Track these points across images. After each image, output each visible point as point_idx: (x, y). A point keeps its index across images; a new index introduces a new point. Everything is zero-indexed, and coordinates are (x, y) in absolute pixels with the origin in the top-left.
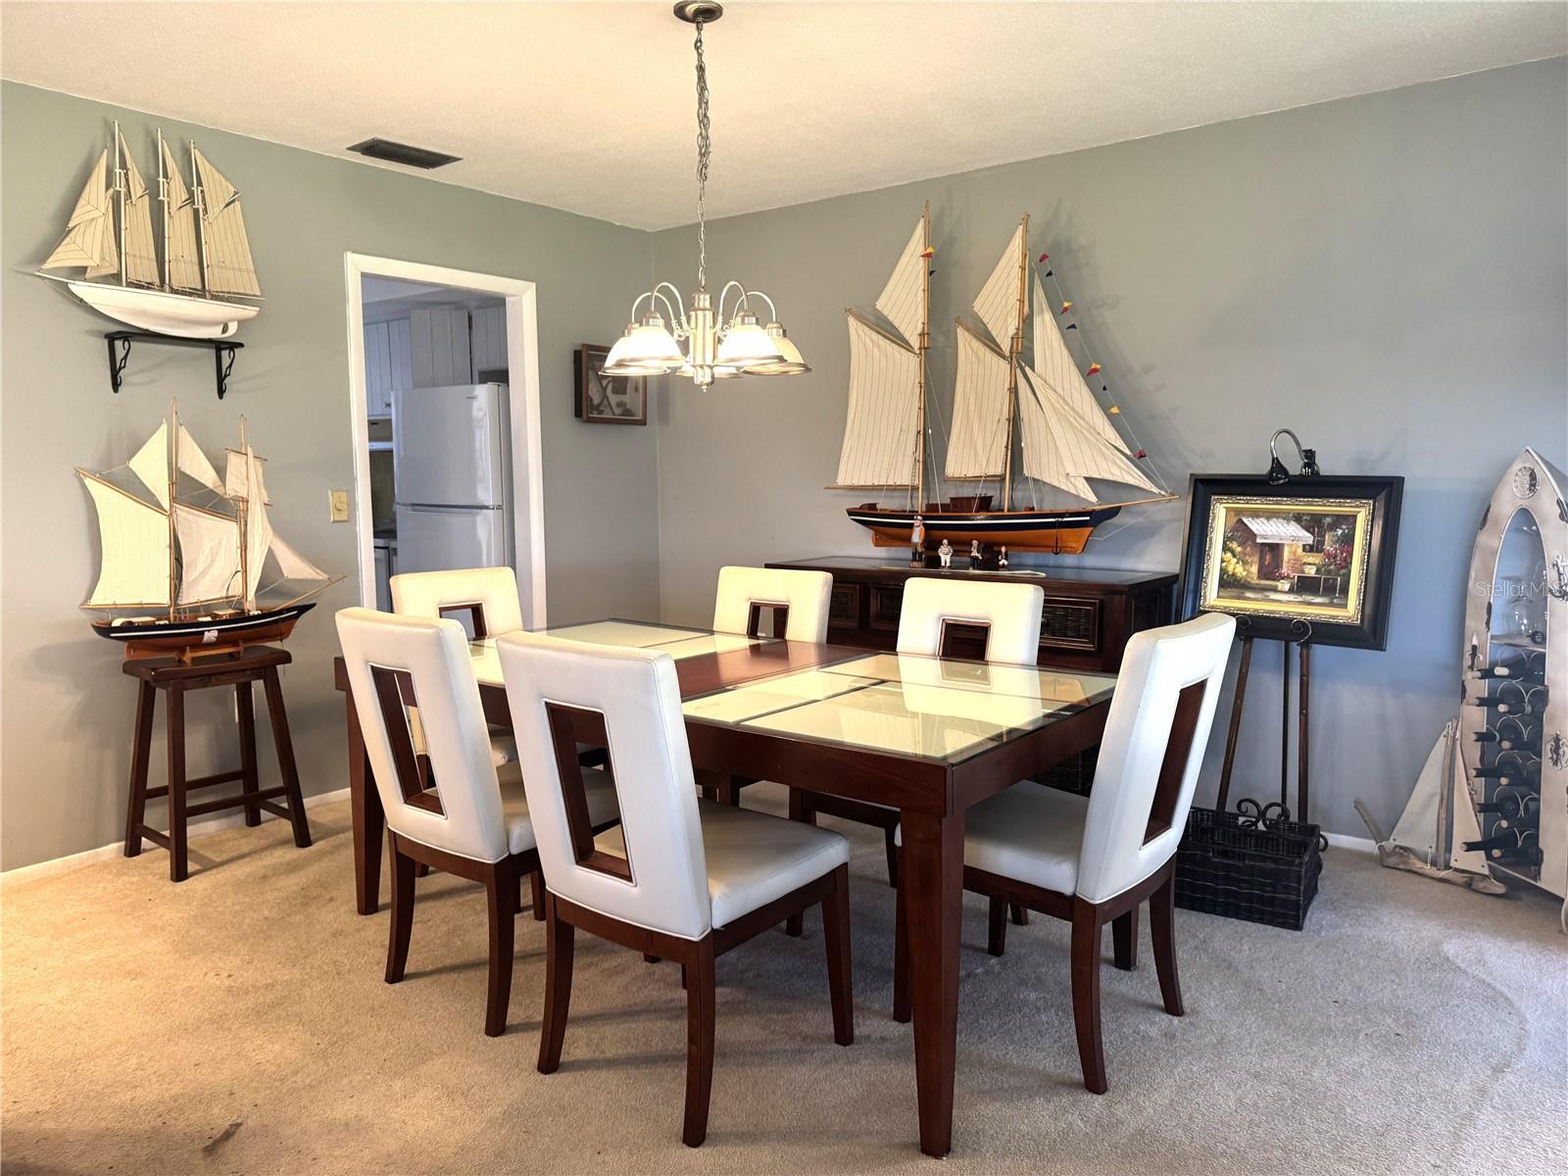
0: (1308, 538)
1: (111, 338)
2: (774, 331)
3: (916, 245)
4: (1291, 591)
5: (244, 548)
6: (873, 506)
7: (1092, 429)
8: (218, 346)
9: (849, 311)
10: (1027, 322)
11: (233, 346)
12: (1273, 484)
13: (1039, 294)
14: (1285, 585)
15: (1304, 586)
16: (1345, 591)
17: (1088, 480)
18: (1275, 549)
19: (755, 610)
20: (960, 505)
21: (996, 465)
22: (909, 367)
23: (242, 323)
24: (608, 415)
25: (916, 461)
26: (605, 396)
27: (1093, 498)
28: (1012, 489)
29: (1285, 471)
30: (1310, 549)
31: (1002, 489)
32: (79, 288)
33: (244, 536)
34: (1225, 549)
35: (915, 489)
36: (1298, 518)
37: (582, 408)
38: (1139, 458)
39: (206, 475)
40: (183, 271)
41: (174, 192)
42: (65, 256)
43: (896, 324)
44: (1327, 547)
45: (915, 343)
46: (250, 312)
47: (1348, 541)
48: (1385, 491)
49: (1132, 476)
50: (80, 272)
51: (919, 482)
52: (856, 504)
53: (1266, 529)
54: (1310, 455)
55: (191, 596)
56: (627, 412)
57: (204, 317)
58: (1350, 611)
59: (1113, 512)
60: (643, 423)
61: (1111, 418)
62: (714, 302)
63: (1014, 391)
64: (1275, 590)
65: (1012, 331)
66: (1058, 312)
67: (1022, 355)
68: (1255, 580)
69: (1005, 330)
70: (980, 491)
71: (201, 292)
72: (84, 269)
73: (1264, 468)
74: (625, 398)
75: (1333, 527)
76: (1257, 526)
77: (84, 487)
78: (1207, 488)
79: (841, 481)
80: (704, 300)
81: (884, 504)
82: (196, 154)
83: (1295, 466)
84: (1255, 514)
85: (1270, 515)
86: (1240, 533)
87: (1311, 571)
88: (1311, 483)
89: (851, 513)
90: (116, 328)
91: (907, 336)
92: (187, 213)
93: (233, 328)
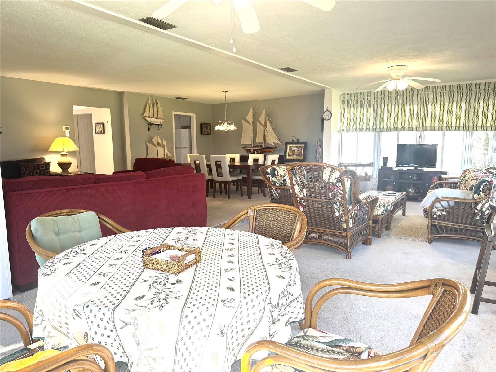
0: (297, 149)
1: (148, 124)
2: (233, 125)
3: (251, 110)
4: (296, 156)
5: (164, 152)
6: (246, 147)
7: (274, 136)
8: (159, 125)
9: (242, 119)
10: (266, 122)
11: (161, 125)
12: (293, 143)
13: (267, 118)
14: (295, 155)
15: (297, 155)
16: (301, 155)
17: (274, 143)
18: (294, 151)
19: (230, 159)
20: (258, 146)
21: (262, 141)
22: (250, 127)
23: (162, 122)
24: (205, 133)
25: (252, 140)
26: (205, 130)
27: (274, 145)
28: (264, 144)
29: (294, 141)
30: (297, 151)
31: (263, 144)
32: (147, 118)
33: (164, 150)
34: (289, 151)
35: (252, 144)
36: (297, 147)
37: (202, 133)
38: (279, 140)
39: (160, 142)
40: (156, 116)
41: (155, 105)
42: (145, 115)
43: (249, 121)
44: (300, 150)
45: (251, 124)
46: (163, 120)
47: (302, 149)
48: (305, 144)
49: (279, 142)
50: (146, 116)
51: (252, 143)
52: (244, 147)
53: (293, 148)
54: (298, 140)
55: (159, 158)
56: (208, 133)
57: (159, 121)
58: (301, 158)
59: (276, 147)
60: (210, 134)
61: (276, 135)
62: (227, 123)
63: (264, 131)
64: (294, 156)
65: (264, 123)
66: (269, 121)
67: (265, 126)
68: (292, 155)
69: (263, 122)
70: (260, 144)
71: (158, 118)
72: (147, 116)
73: (292, 141)
74: (208, 131)
75: (300, 148)
76: (292, 148)
77: (146, 143)
78: (287, 143)
79: (242, 143)
80: (226, 122)
81: (248, 146)
82: (157, 100)
83: (296, 141)
84: (292, 147)
85: (294, 147)
86: (290, 149)
87: (298, 153)
88: (298, 143)
89: (243, 148)
90: (149, 123)
91: (250, 122)
92: (156, 108)
93: (161, 123)
